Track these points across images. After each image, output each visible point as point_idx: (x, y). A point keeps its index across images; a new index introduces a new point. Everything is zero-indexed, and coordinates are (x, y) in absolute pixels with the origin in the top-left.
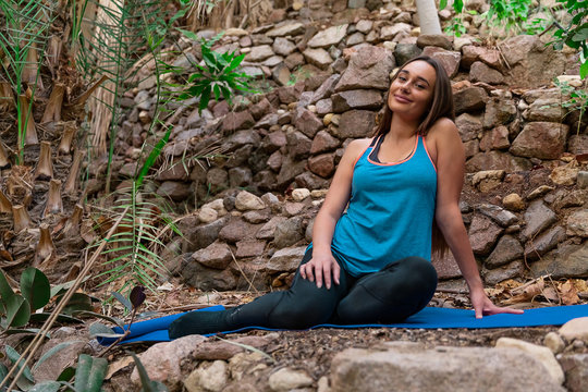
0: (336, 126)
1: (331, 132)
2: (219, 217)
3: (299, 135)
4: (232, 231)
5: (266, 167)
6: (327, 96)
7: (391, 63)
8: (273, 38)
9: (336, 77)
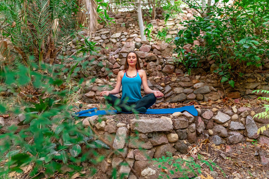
0: (120, 62)
1: (118, 63)
2: (91, 85)
3: (110, 63)
4: (95, 88)
5: (100, 71)
6: (118, 53)
7: (134, 47)
8: (101, 34)
9: (120, 49)
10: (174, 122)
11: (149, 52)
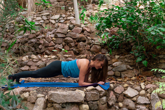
0: (55, 41)
1: (54, 42)
2: (27, 60)
3: (47, 42)
4: (30, 63)
5: (38, 48)
6: (54, 33)
7: (68, 29)
8: (42, 16)
9: (56, 29)
10: (86, 94)
11: (80, 34)
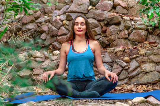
0: (68, 25)
1: (65, 27)
2: (26, 59)
3: (54, 28)
5: (40, 38)
6: (64, 13)
7: (88, 4)
9: (68, 6)
11: (110, 11)
